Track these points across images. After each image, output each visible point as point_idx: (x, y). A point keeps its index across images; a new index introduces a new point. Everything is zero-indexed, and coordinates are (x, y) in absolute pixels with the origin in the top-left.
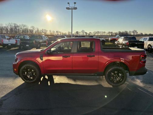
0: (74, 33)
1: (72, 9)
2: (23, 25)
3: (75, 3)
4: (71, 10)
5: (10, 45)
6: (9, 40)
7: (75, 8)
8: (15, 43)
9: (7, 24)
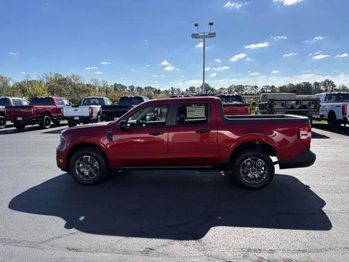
0: (184, 91)
1: (204, 37)
2: (73, 76)
3: (211, 24)
4: (202, 39)
5: (78, 118)
6: (76, 108)
7: (212, 35)
8: (88, 115)
9: (40, 76)
